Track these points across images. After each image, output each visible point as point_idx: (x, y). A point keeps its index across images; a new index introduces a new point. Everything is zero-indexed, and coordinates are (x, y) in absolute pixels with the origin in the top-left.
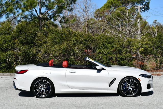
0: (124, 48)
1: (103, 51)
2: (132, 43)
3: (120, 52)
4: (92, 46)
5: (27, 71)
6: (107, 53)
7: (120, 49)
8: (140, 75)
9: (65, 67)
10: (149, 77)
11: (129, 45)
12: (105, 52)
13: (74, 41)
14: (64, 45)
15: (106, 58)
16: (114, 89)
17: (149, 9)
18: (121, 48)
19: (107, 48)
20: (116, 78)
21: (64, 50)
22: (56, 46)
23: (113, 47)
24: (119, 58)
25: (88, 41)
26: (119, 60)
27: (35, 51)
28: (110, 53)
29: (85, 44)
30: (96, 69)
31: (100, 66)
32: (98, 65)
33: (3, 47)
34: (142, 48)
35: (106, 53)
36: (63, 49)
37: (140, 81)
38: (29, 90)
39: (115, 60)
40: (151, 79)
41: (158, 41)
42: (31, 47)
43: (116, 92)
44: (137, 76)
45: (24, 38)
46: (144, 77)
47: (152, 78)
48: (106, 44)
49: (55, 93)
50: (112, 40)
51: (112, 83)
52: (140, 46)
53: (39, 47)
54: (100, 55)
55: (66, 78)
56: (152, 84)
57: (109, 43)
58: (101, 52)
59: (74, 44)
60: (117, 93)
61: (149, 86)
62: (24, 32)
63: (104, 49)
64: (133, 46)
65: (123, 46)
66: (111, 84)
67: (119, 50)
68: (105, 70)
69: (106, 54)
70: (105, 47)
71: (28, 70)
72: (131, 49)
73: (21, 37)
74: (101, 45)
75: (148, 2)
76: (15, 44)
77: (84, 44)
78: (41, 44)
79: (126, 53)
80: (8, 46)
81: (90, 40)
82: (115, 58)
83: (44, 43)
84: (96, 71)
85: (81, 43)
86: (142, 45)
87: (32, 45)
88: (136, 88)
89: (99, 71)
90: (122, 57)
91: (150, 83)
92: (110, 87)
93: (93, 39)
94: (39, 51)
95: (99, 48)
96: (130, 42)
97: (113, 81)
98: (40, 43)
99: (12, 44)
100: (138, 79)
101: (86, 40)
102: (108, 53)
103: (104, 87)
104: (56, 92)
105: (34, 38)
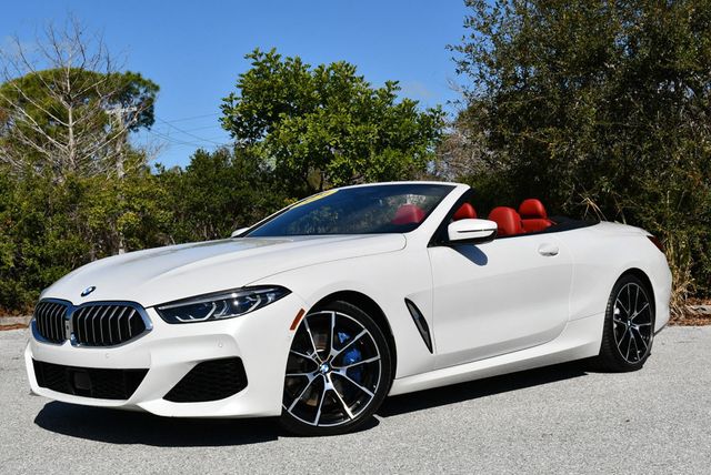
0: (55, 212)
2: (88, 193)
3: (34, 230)
7: (34, 216)
11: (73, 201)
17: (152, 122)
24: (34, 255)
26: (33, 266)
34: (131, 213)
39: (12, 265)
41: (195, 184)
52: (123, 203)
64: (91, 205)
65: (47, 205)
67: (29, 222)
72: (85, 218)
75: (149, 95)
79: (64, 233)
82: (11, 258)
86: (129, 200)
90: (42, 253)
96: (77, 191)
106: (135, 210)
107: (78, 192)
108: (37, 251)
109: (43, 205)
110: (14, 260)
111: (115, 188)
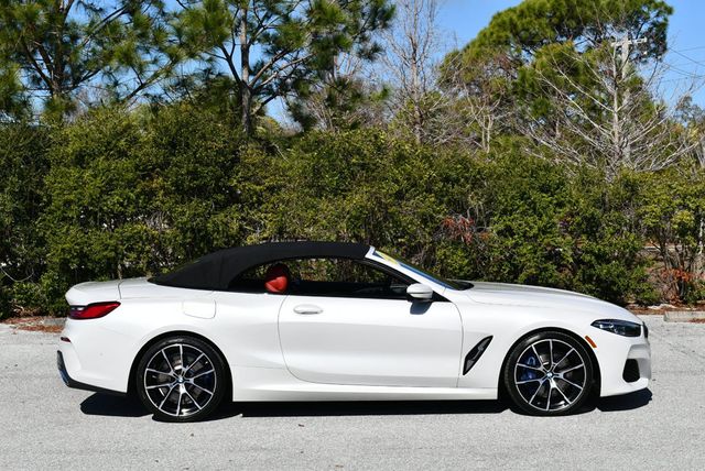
0: (611, 209)
1: (520, 225)
2: (643, 191)
3: (591, 227)
4: (475, 203)
5: (113, 306)
6: (539, 230)
7: (593, 214)
8: (595, 324)
9: (274, 290)
10: (631, 330)
11: (629, 199)
12: (531, 228)
13: (397, 181)
14: (358, 198)
15: (535, 252)
16: (485, 381)
18: (598, 212)
19: (534, 209)
20: (491, 337)
21: (357, 218)
22: (323, 205)
23: (560, 205)
24: (592, 252)
25: (457, 181)
26: (590, 261)
27: (235, 226)
28: (550, 233)
29: (442, 196)
30: (409, 297)
31: (423, 285)
32: (415, 282)
33: (101, 209)
34: (686, 212)
35: (535, 231)
36: (354, 213)
37: (595, 346)
38: (121, 385)
39: (571, 260)
40: (640, 340)
42: (221, 207)
43: (491, 393)
44: (582, 328)
45: (188, 173)
46: (611, 331)
47: (646, 335)
48: (535, 195)
49: (234, 400)
50: (555, 179)
51: (473, 356)
52: (678, 201)
53: (252, 206)
54: (510, 242)
55: (279, 337)
56: (643, 360)
57: (544, 189)
58: (514, 225)
59: (400, 195)
60: (496, 398)
61: (631, 370)
62: (187, 145)
63: (524, 213)
64: (646, 203)
65: (604, 203)
66: (470, 362)
67: (587, 220)
68: (447, 300)
69: (536, 236)
70: (529, 205)
71: (119, 304)
72: (640, 216)
73: (176, 165)
74: (512, 198)
76: (151, 194)
77: (440, 196)
78: (259, 195)
79: (620, 230)
80: (121, 204)
81: (467, 179)
82: (570, 253)
83: (271, 189)
84: (407, 305)
85: (429, 191)
86: (684, 199)
87: (221, 197)
88: (577, 377)
89: (420, 305)
90: (599, 250)
91: (636, 355)
92: (465, 372)
93: (479, 173)
94: (252, 222)
95: (505, 212)
96: (632, 186)
97: (480, 348)
98: (256, 193)
99: (138, 197)
100: (587, 337)
101: (447, 180)
102: (544, 231)
103: (441, 376)
104: (237, 397)
105: (228, 170)
106: (689, 209)
107: (633, 190)
108: (596, 248)
109: (600, 203)
110: (572, 256)
111: (669, 186)
